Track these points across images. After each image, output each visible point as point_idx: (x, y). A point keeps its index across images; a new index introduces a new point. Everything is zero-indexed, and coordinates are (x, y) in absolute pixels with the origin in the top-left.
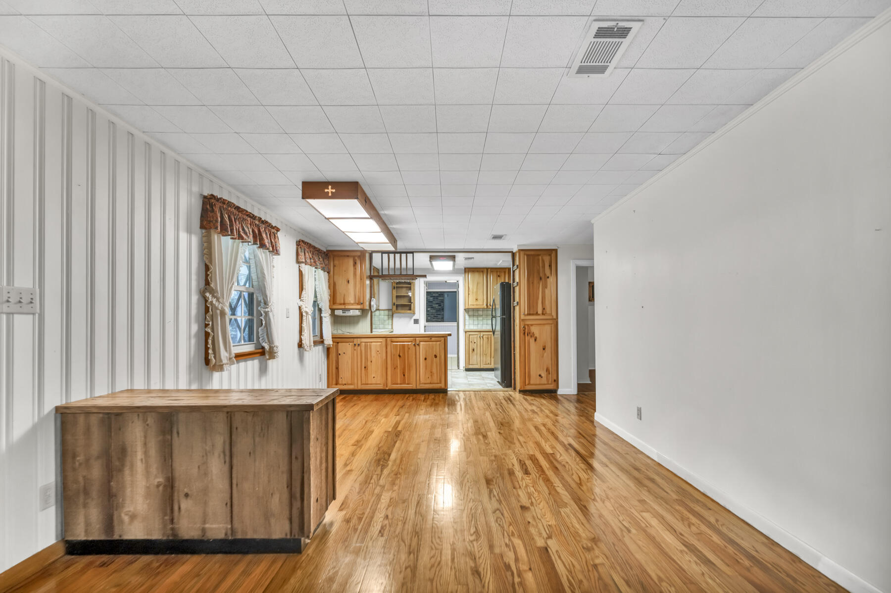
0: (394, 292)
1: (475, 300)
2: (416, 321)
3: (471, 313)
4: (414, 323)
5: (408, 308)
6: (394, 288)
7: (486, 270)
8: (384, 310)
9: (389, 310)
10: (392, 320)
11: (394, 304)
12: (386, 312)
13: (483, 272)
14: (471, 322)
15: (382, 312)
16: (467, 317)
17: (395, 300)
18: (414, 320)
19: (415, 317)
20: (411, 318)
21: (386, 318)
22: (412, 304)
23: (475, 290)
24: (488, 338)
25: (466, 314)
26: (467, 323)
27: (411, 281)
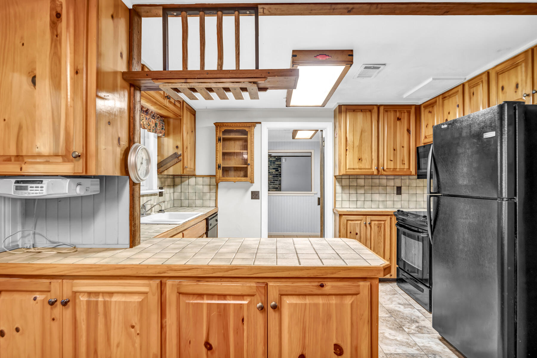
0: (218, 147)
1: (357, 160)
2: (255, 195)
3: (345, 182)
4: (252, 198)
5: (242, 173)
6: (219, 140)
7: (376, 108)
8: (203, 176)
9: (211, 176)
10: (216, 193)
11: (219, 167)
12: (207, 180)
13: (370, 111)
14: (345, 197)
15: (200, 180)
16: (339, 189)
17: (220, 161)
18: (252, 192)
19: (254, 188)
20: (247, 190)
21: (206, 189)
22: (249, 167)
23: (357, 143)
24: (379, 226)
25: (337, 184)
26: (339, 199)
27: (247, 129)
